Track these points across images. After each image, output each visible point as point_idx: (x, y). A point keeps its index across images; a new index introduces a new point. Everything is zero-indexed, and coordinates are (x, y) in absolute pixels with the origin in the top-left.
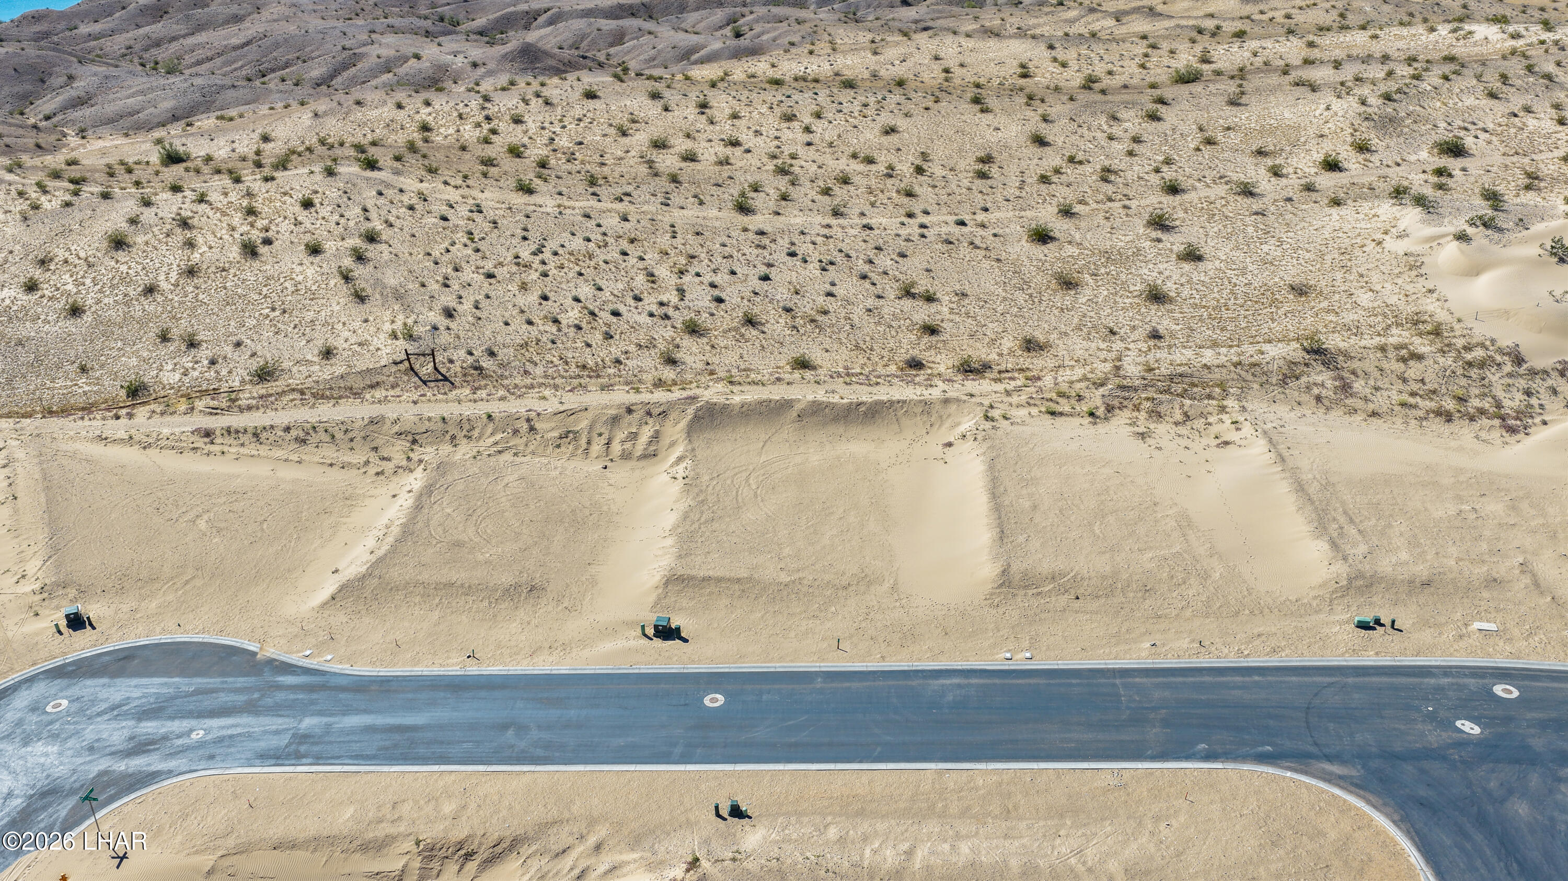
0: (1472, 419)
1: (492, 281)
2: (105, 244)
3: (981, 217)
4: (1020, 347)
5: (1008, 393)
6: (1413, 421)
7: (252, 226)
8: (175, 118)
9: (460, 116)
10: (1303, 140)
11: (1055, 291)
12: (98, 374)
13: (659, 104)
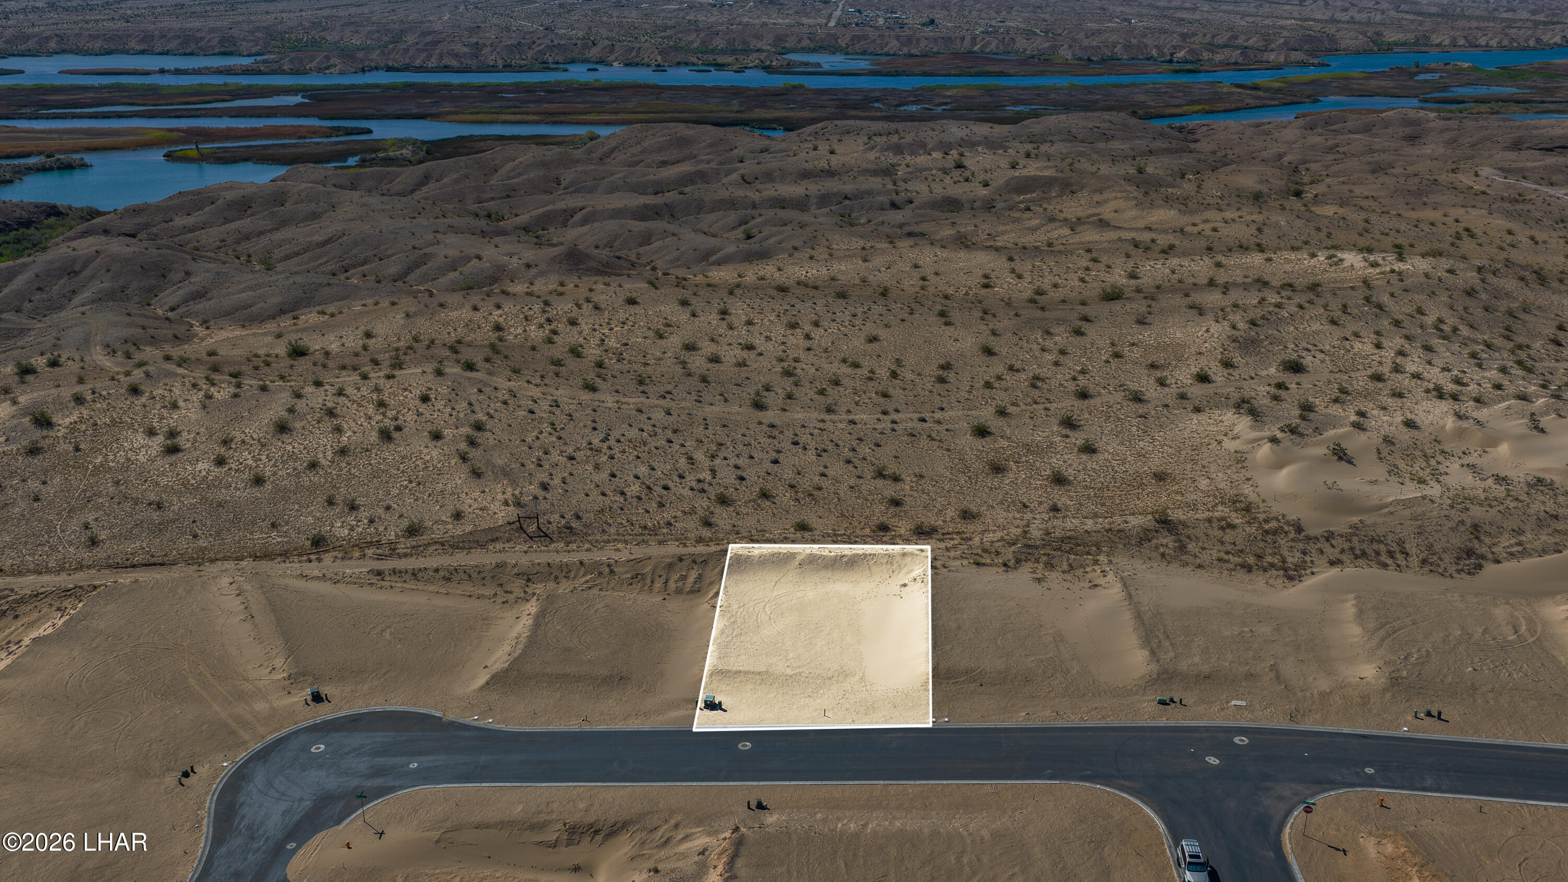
0: (1265, 570)
1: (573, 462)
2: (272, 429)
3: (938, 415)
4: (959, 516)
5: (948, 549)
6: (1226, 572)
7: (384, 415)
8: (282, 312)
9: (526, 318)
10: (1186, 356)
11: (987, 474)
12: (285, 529)
13: (688, 310)
